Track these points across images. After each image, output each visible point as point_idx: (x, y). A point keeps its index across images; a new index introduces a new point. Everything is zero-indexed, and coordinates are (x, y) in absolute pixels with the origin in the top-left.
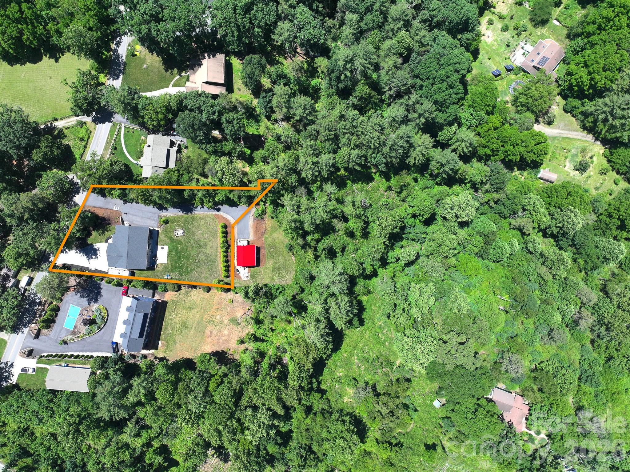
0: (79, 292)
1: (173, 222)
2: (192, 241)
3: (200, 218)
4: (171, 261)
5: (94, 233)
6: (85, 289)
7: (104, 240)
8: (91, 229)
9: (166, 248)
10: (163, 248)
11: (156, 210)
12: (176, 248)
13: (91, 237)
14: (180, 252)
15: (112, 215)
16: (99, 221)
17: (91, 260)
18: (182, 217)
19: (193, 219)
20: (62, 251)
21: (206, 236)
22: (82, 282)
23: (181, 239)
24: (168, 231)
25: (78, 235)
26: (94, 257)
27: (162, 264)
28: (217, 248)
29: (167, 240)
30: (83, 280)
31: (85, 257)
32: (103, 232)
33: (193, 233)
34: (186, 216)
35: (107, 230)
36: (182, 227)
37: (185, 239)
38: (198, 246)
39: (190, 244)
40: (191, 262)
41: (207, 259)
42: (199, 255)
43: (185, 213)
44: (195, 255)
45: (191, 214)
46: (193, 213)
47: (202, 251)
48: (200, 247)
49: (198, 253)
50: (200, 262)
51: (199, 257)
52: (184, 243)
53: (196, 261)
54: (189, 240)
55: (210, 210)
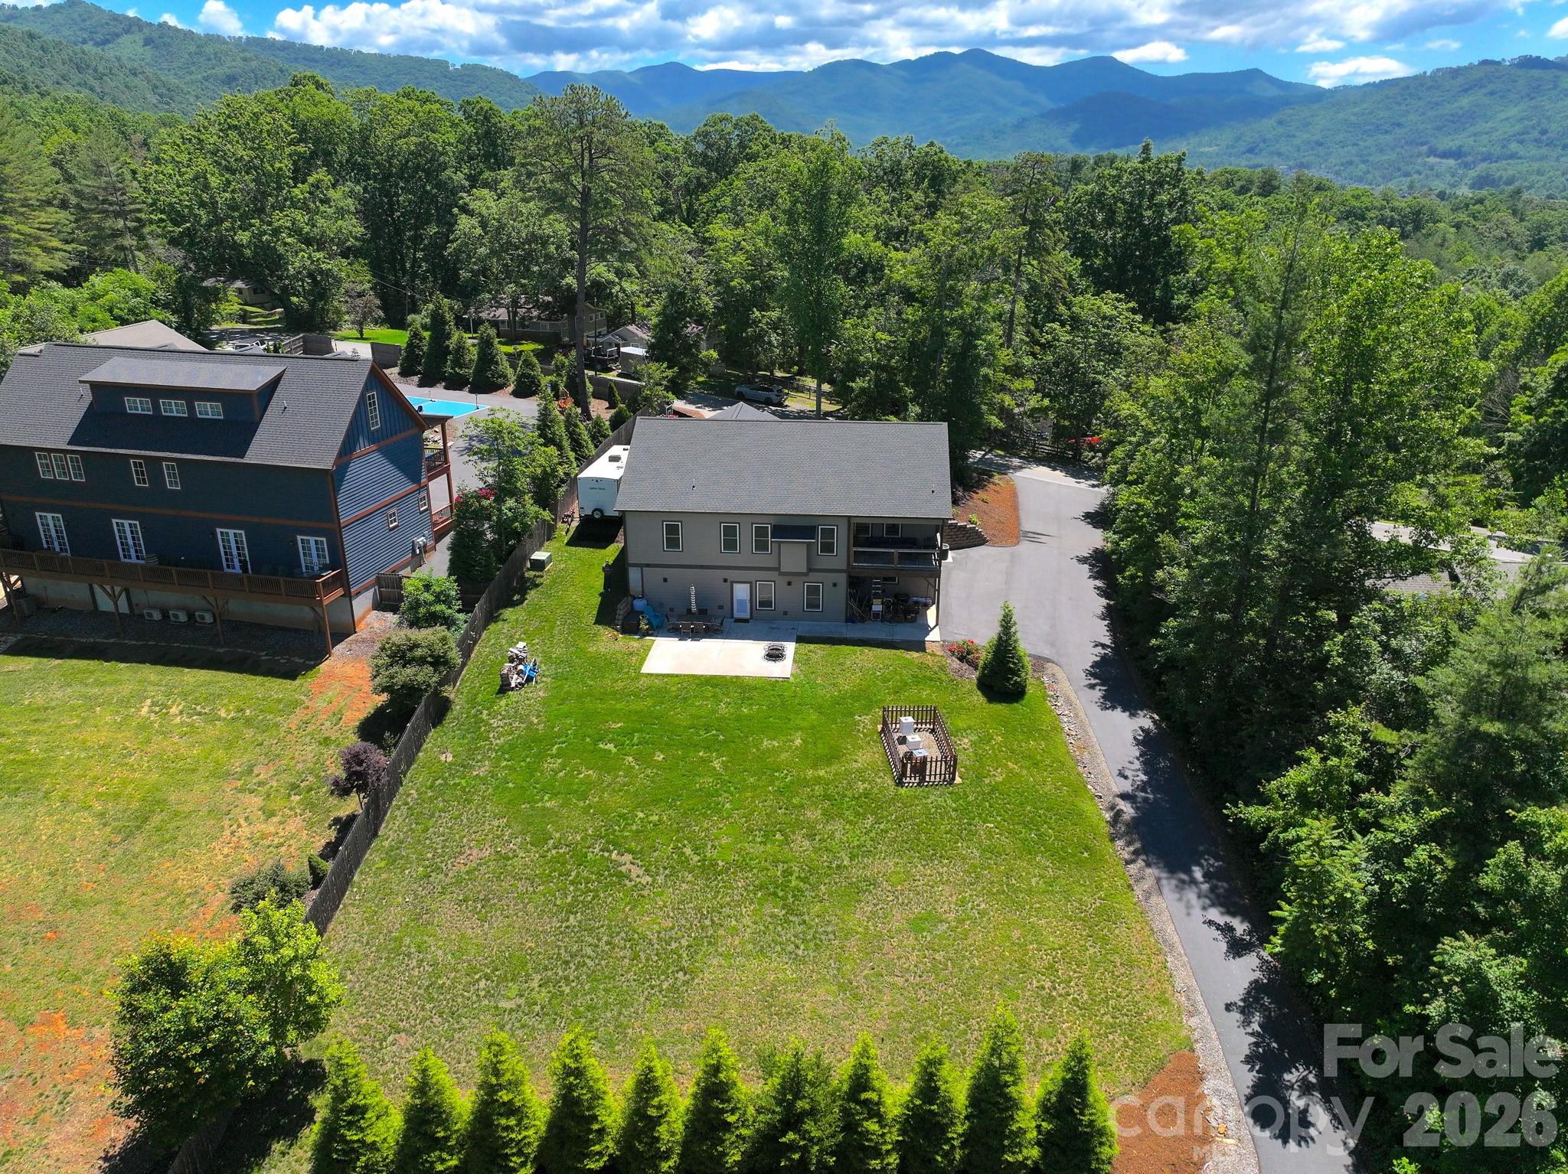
1: (1007, 725)
2: (842, 833)
4: (658, 694)
9: (777, 670)
10: (774, 656)
12: (770, 725)
14: (732, 747)
23: (863, 757)
24: (925, 693)
27: (638, 654)
29: (848, 685)
34: (1094, 814)
36: (977, 774)
37: (861, 787)
38: (787, 873)
39: (813, 814)
40: (622, 816)
41: (635, 957)
42: (690, 878)
43: (1119, 814)
44: (688, 851)
45: (1128, 862)
46: (1140, 879)
47: (727, 911)
48: (775, 894)
49: (708, 869)
50: (613, 884)
51: (660, 879)
52: (822, 773)
53: (628, 857)
54: (858, 814)
55: (1236, 1016)
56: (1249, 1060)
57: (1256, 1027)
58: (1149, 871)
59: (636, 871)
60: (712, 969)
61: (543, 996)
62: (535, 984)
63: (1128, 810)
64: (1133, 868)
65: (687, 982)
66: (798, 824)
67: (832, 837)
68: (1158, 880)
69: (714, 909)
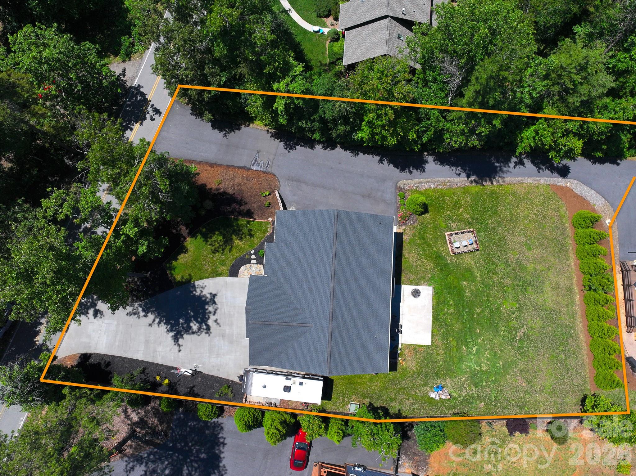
0: (139, 460)
1: (440, 208)
2: (501, 269)
3: (514, 195)
4: (445, 336)
5: (190, 243)
6: (163, 447)
7: (224, 269)
8: (184, 230)
9: (427, 292)
10: (416, 294)
11: (388, 169)
12: (459, 293)
13: (183, 258)
14: (471, 306)
15: (249, 184)
16: (209, 204)
17: (187, 340)
18: (465, 191)
19: (496, 198)
20: (83, 310)
21: (537, 252)
22: (153, 421)
23: (468, 261)
24: (429, 236)
25: (142, 249)
26: (194, 326)
27: (415, 348)
28: (570, 290)
29: (430, 265)
30: (156, 412)
31: (163, 328)
32: (228, 241)
33: (501, 243)
34: (475, 188)
35: (238, 232)
36: (468, 223)
37: (481, 262)
38: (518, 286)
39: (495, 278)
40: (503, 338)
41: (548, 326)
42: (523, 314)
43: (475, 181)
44: (514, 316)
45: (492, 183)
46: (498, 182)
47: (532, 302)
48: (525, 289)
49: (520, 309)
50: (528, 336)
51: (525, 323)
52: (478, 275)
53: (518, 334)
54: (493, 264)
55: (541, 171)
56: (552, 172)
57: (544, 167)
58: (497, 178)
59: (522, 331)
60: (550, 304)
61: (561, 348)
62: (558, 351)
63: (473, 178)
64: (495, 183)
65: (554, 311)
66: (500, 283)
67: (503, 272)
68: (499, 177)
69: (532, 306)
